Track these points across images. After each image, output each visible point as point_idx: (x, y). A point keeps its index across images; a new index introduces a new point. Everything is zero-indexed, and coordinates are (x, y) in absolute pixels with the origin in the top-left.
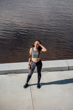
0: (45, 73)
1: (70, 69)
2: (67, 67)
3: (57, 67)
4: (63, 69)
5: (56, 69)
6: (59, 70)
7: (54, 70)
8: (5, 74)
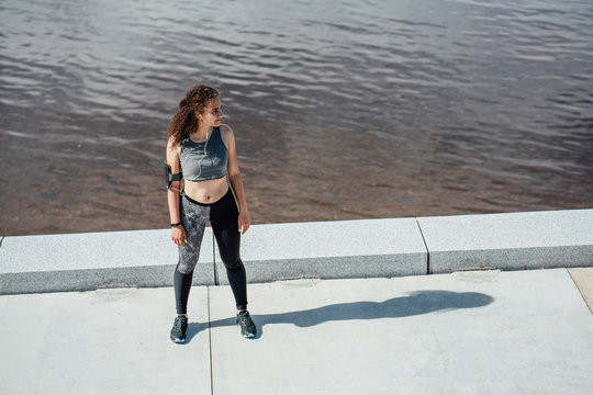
0: (301, 285)
1: (434, 267)
2: (419, 254)
3: (366, 257)
4: (397, 269)
5: (362, 269)
6: (377, 272)
7: (348, 270)
8: (82, 290)
